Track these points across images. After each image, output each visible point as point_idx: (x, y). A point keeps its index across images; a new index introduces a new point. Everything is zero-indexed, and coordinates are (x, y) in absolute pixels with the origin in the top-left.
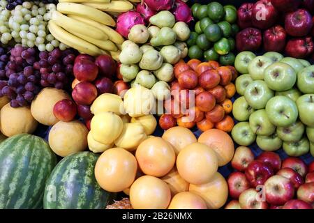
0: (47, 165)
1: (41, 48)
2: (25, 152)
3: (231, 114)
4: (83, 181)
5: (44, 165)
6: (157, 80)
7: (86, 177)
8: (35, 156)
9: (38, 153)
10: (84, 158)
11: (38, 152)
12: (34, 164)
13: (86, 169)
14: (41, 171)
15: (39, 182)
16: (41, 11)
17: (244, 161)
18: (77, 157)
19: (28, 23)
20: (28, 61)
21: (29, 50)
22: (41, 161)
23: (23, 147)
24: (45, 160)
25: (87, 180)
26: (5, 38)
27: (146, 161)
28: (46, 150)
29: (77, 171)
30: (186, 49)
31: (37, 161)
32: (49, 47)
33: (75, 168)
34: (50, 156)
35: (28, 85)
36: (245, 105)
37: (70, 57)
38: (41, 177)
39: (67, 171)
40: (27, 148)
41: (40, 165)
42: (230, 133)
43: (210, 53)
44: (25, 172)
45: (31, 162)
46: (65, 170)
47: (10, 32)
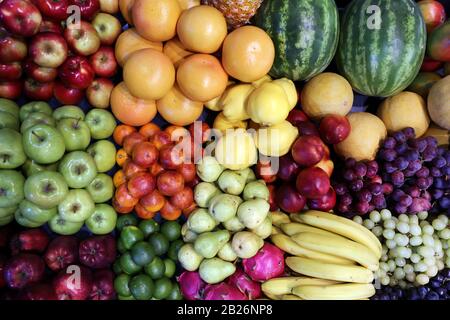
0: (346, 57)
1: (387, 214)
2: (374, 64)
3: (118, 147)
4: (287, 35)
5: (349, 55)
6: (216, 183)
7: (284, 40)
8: (362, 63)
9: (359, 68)
10: (295, 67)
11: (360, 71)
12: (359, 53)
13: (287, 51)
14: (350, 48)
15: (350, 34)
16: (400, 274)
17: (96, 88)
18: (304, 66)
19: (414, 249)
20: (401, 193)
21: (404, 209)
22: (353, 60)
23: (379, 72)
24: (350, 63)
25: (282, 36)
26: (441, 223)
27: (211, 67)
28: (352, 76)
29: (298, 45)
30: (183, 233)
31: (358, 58)
32: (376, 217)
33: (301, 49)
34: (346, 70)
35: (392, 156)
36: (99, 158)
37: (345, 207)
38: (349, 41)
39: (310, 45)
40: (373, 71)
41: (353, 54)
42: (119, 123)
43: (149, 229)
44: (368, 40)
45: (364, 54)
46: (313, 46)
47: (436, 231)
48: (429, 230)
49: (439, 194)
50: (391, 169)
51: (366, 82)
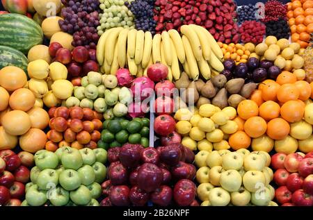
0: (20, 47)
1: (99, 28)
2: (25, 32)
5: (19, 45)
6: (81, 99)
8: (23, 38)
9: (26, 40)
12: (18, 39)
14: (15, 44)
15: (8, 43)
17: (22, 156)
19: (114, 16)
20: (89, 23)
21: (97, 22)
22: (22, 42)
23: (28, 30)
24: (23, 45)
26: (102, 6)
28: (30, 45)
31: (20, 40)
32: (100, 32)
34: (26, 48)
35: (70, 25)
38: (11, 44)
40: (28, 33)
41: (18, 42)
44: (12, 33)
47: (106, 8)
48: (105, 10)
49: (90, 8)
50: (77, 27)
51: (33, 38)
